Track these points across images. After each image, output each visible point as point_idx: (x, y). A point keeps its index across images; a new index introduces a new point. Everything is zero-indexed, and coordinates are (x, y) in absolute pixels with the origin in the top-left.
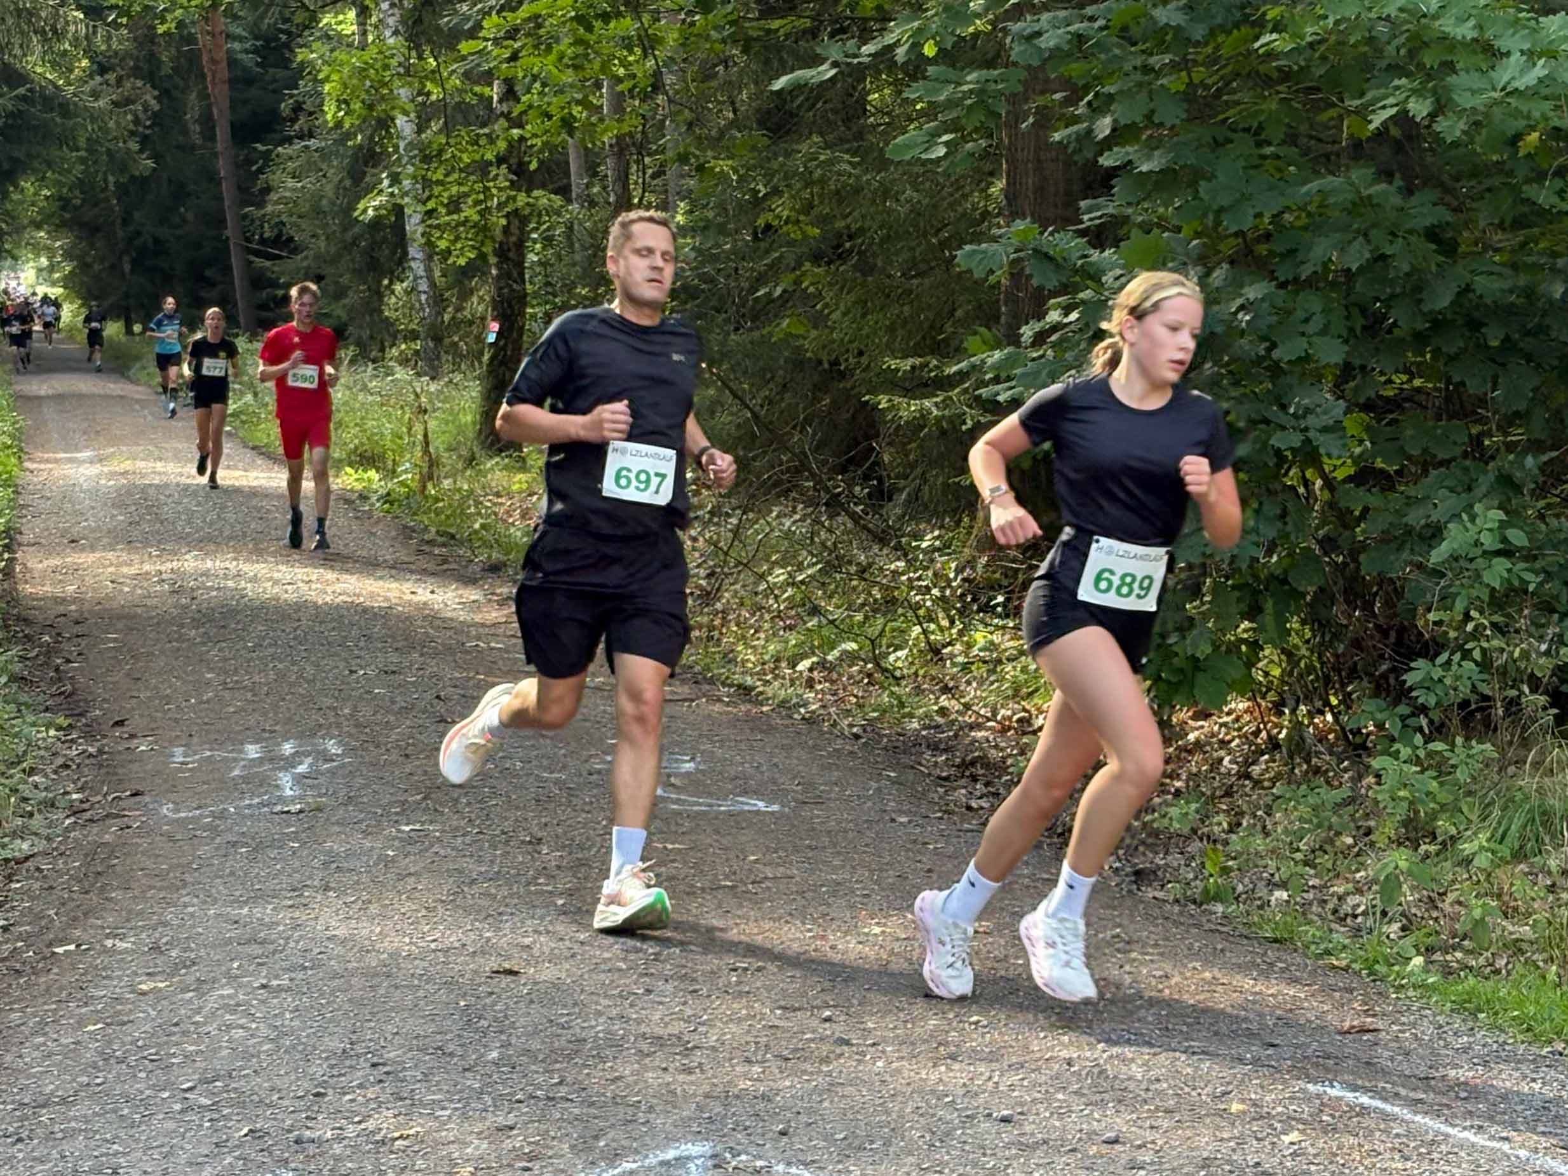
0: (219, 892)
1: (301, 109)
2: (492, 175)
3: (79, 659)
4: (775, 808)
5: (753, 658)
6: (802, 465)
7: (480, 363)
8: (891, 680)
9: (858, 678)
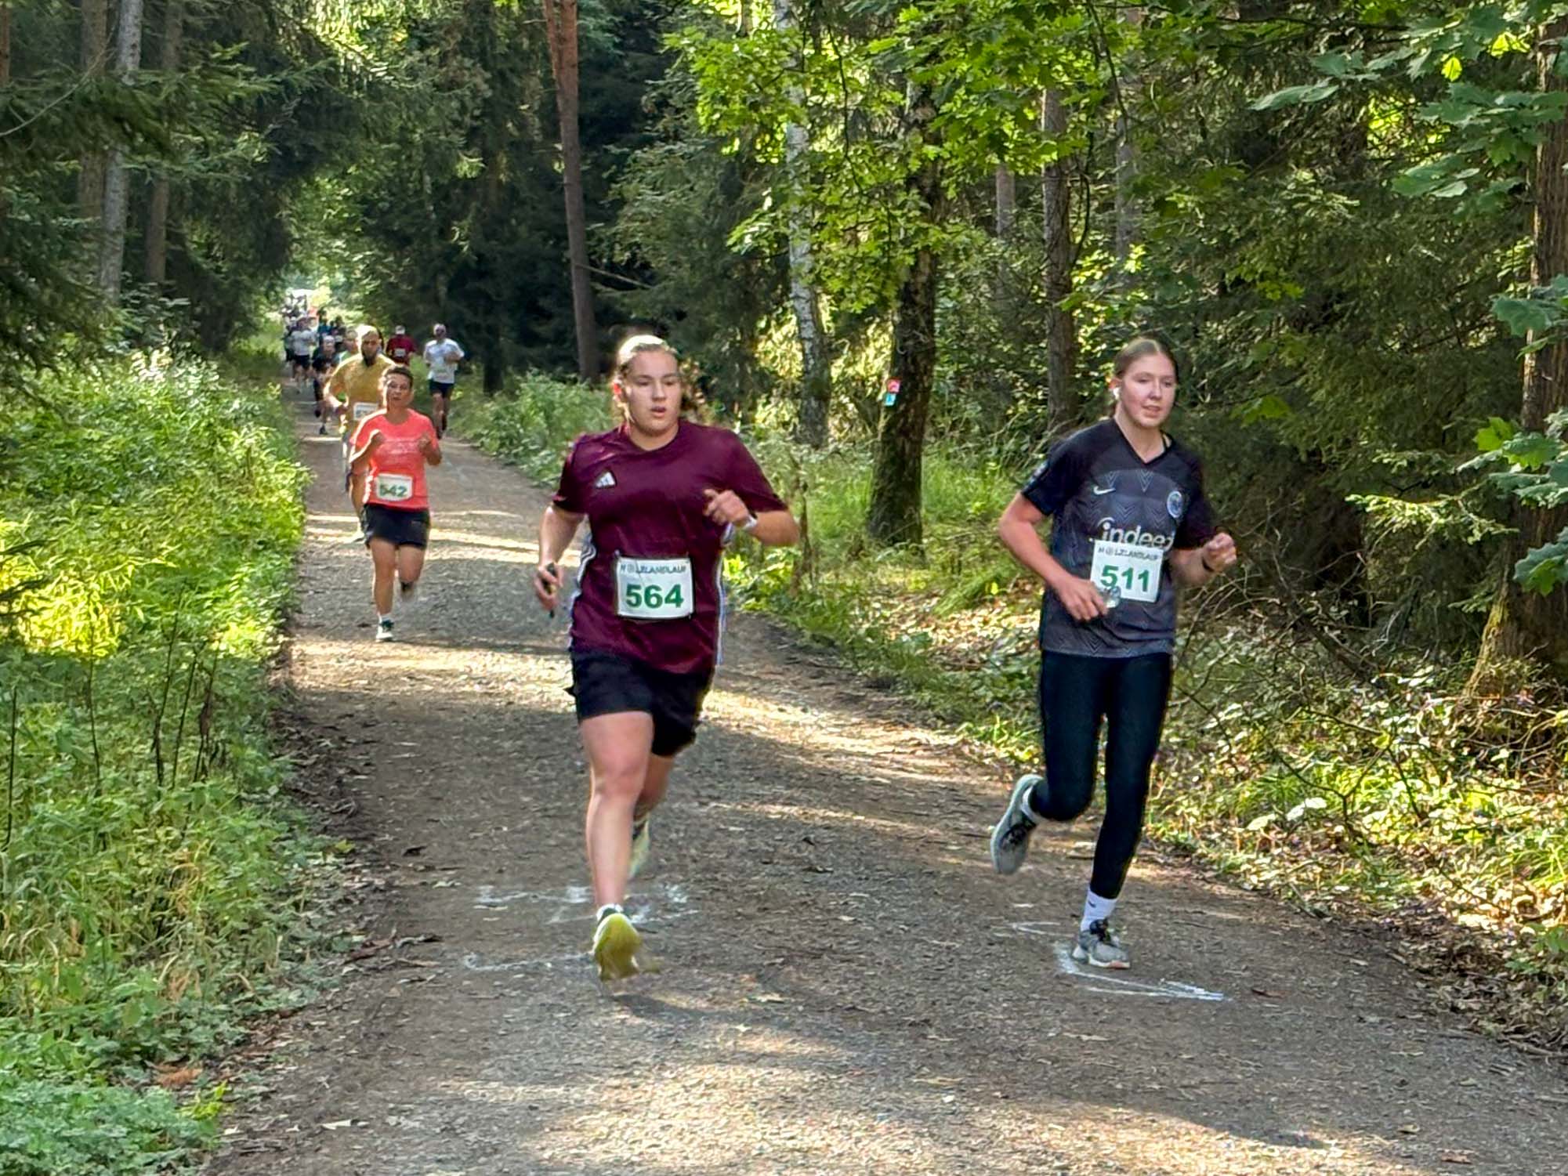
0: (529, 1065)
1: (668, 105)
2: (899, 201)
3: (367, 770)
4: (1217, 996)
5: (1195, 811)
6: (1268, 576)
7: (875, 430)
8: (1366, 848)
9: (1324, 843)
